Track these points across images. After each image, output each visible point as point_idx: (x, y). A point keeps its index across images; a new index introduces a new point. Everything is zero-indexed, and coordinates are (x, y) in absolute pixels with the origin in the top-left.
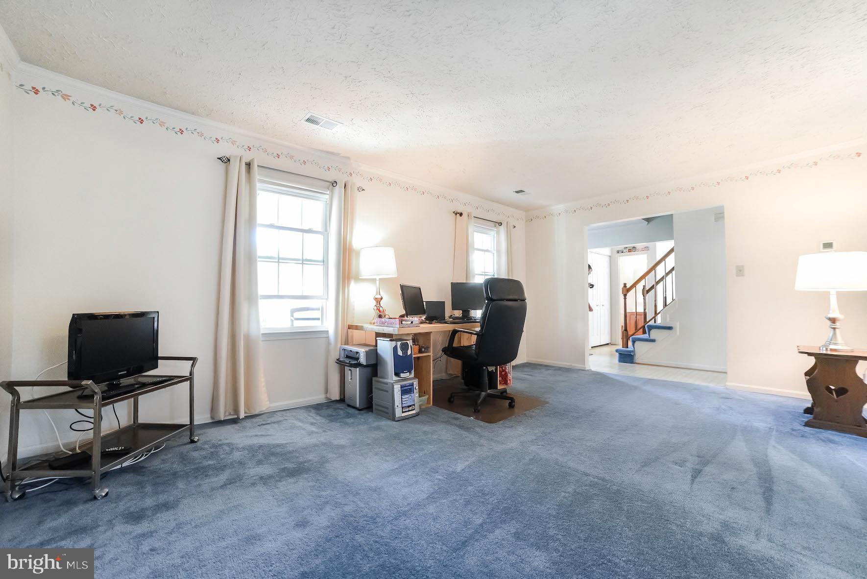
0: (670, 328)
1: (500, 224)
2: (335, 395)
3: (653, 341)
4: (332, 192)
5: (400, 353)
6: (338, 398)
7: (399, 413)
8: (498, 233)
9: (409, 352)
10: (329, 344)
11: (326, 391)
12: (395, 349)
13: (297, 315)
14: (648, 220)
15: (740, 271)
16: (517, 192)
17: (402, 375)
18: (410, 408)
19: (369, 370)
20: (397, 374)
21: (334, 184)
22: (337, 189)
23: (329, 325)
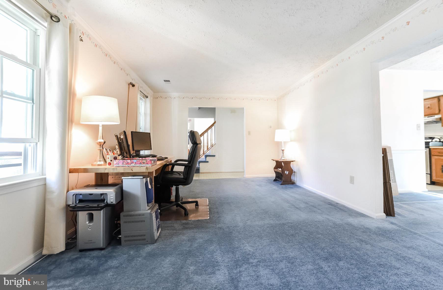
0: (214, 156)
1: (147, 97)
3: (208, 162)
5: (150, 186)
7: (156, 235)
8: (145, 102)
12: (147, 184)
14: (199, 108)
15: (249, 133)
16: (165, 81)
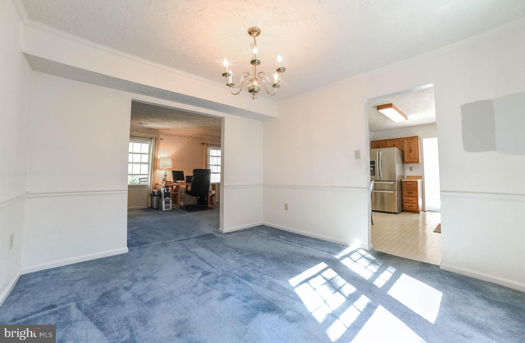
2: (150, 205)
4: (151, 141)
5: (166, 191)
6: (150, 206)
7: (164, 209)
9: (169, 191)
10: (148, 189)
11: (147, 204)
12: (164, 190)
13: (141, 180)
17: (166, 198)
18: (168, 208)
19: (159, 197)
20: (165, 198)
21: (152, 138)
22: (152, 140)
23: (149, 183)
